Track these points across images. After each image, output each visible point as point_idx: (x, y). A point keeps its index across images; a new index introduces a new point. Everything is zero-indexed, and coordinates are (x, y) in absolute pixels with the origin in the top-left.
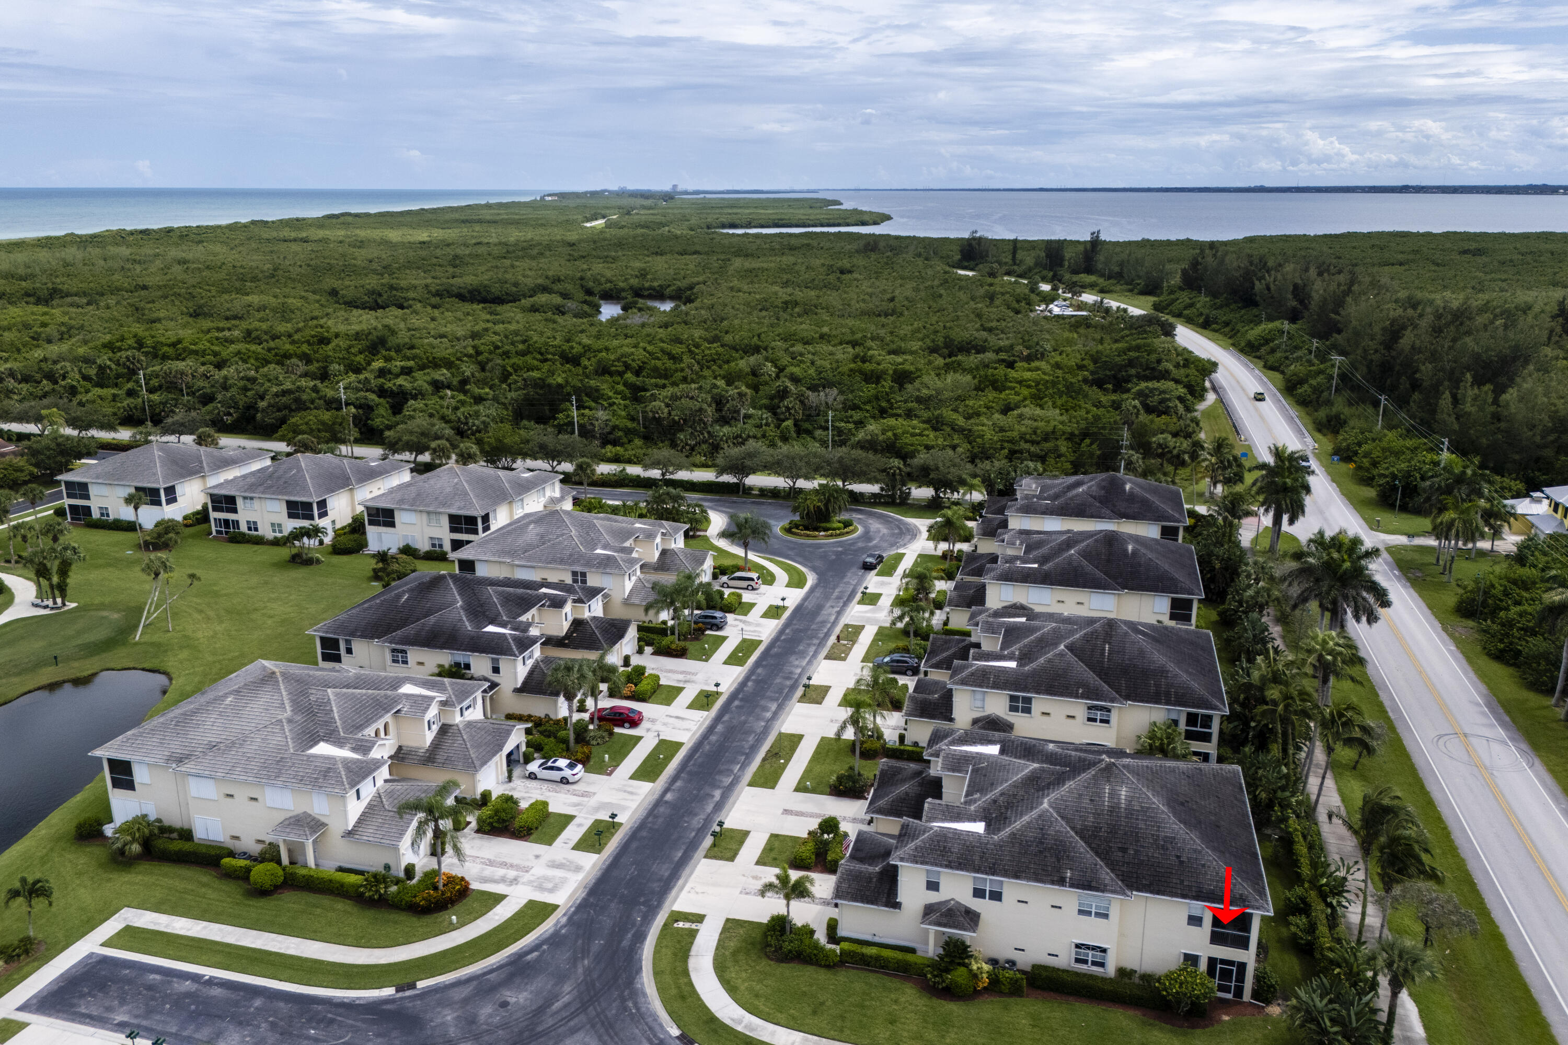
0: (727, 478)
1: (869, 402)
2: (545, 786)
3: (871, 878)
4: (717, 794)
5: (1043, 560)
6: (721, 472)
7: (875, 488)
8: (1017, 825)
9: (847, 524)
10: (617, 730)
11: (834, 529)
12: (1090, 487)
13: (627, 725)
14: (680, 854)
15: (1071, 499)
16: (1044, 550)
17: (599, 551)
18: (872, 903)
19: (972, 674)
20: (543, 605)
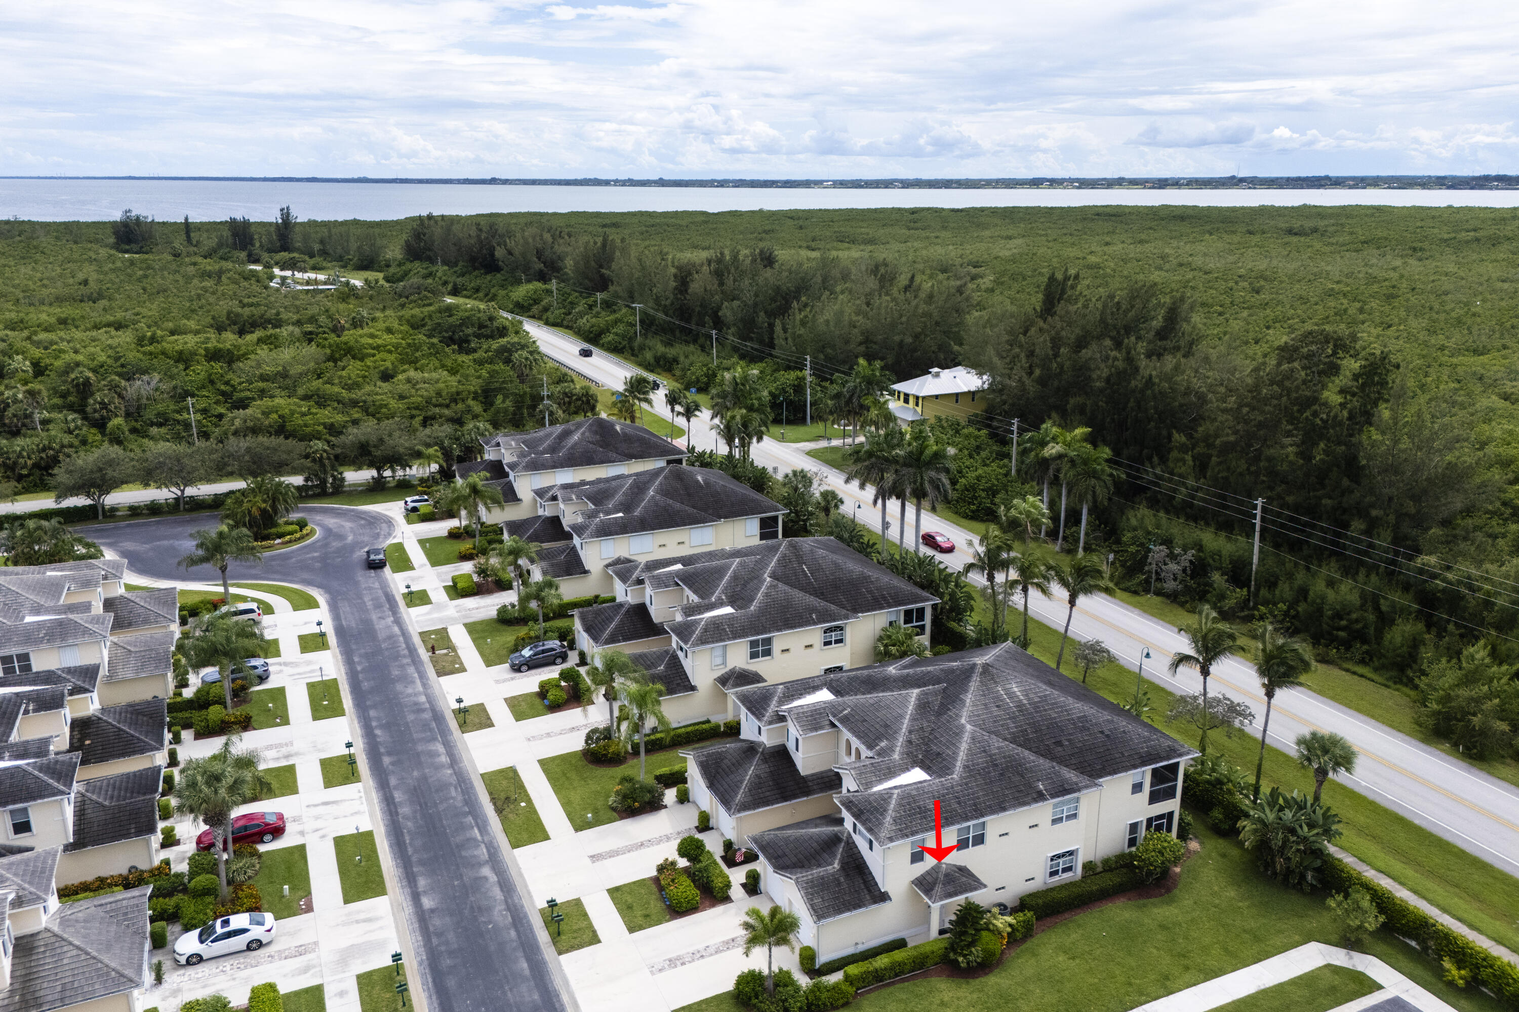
0: (79, 501)
1: (203, 387)
2: (227, 964)
3: (838, 880)
4: (486, 871)
5: (627, 507)
6: (60, 497)
7: (297, 480)
8: (962, 756)
9: (302, 524)
10: (262, 848)
11: (291, 533)
12: (583, 434)
13: (268, 837)
14: (525, 965)
15: (573, 447)
16: (619, 497)
17: (29, 619)
18: (860, 907)
19: (705, 630)
20: (26, 712)
